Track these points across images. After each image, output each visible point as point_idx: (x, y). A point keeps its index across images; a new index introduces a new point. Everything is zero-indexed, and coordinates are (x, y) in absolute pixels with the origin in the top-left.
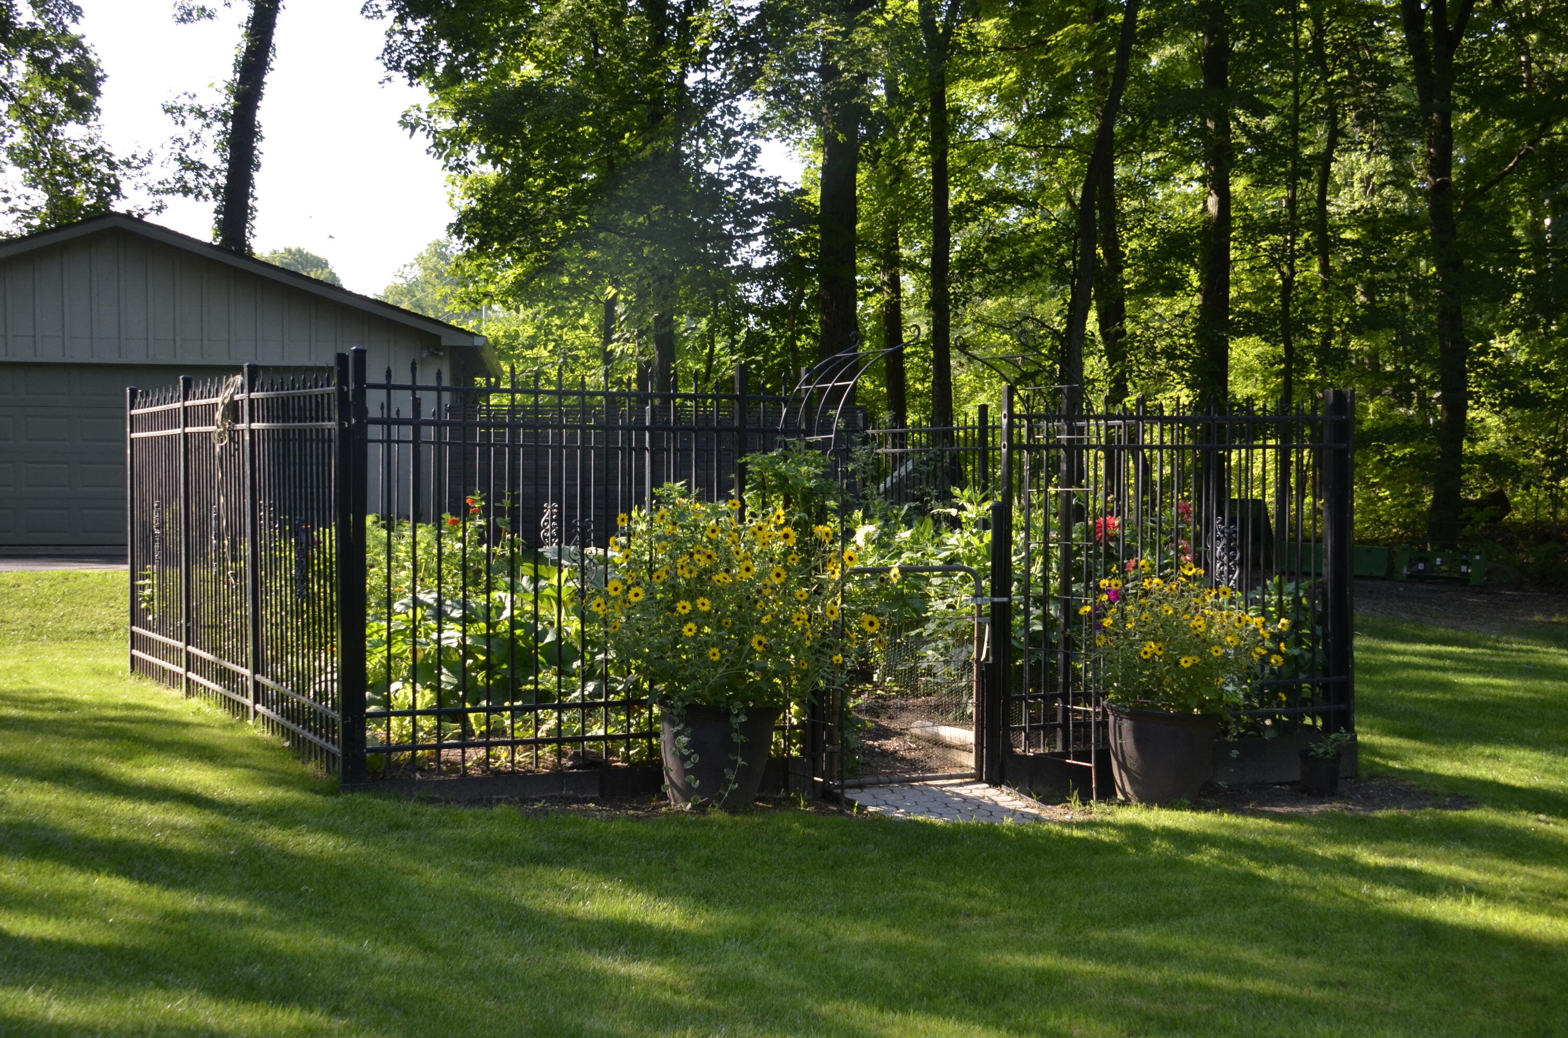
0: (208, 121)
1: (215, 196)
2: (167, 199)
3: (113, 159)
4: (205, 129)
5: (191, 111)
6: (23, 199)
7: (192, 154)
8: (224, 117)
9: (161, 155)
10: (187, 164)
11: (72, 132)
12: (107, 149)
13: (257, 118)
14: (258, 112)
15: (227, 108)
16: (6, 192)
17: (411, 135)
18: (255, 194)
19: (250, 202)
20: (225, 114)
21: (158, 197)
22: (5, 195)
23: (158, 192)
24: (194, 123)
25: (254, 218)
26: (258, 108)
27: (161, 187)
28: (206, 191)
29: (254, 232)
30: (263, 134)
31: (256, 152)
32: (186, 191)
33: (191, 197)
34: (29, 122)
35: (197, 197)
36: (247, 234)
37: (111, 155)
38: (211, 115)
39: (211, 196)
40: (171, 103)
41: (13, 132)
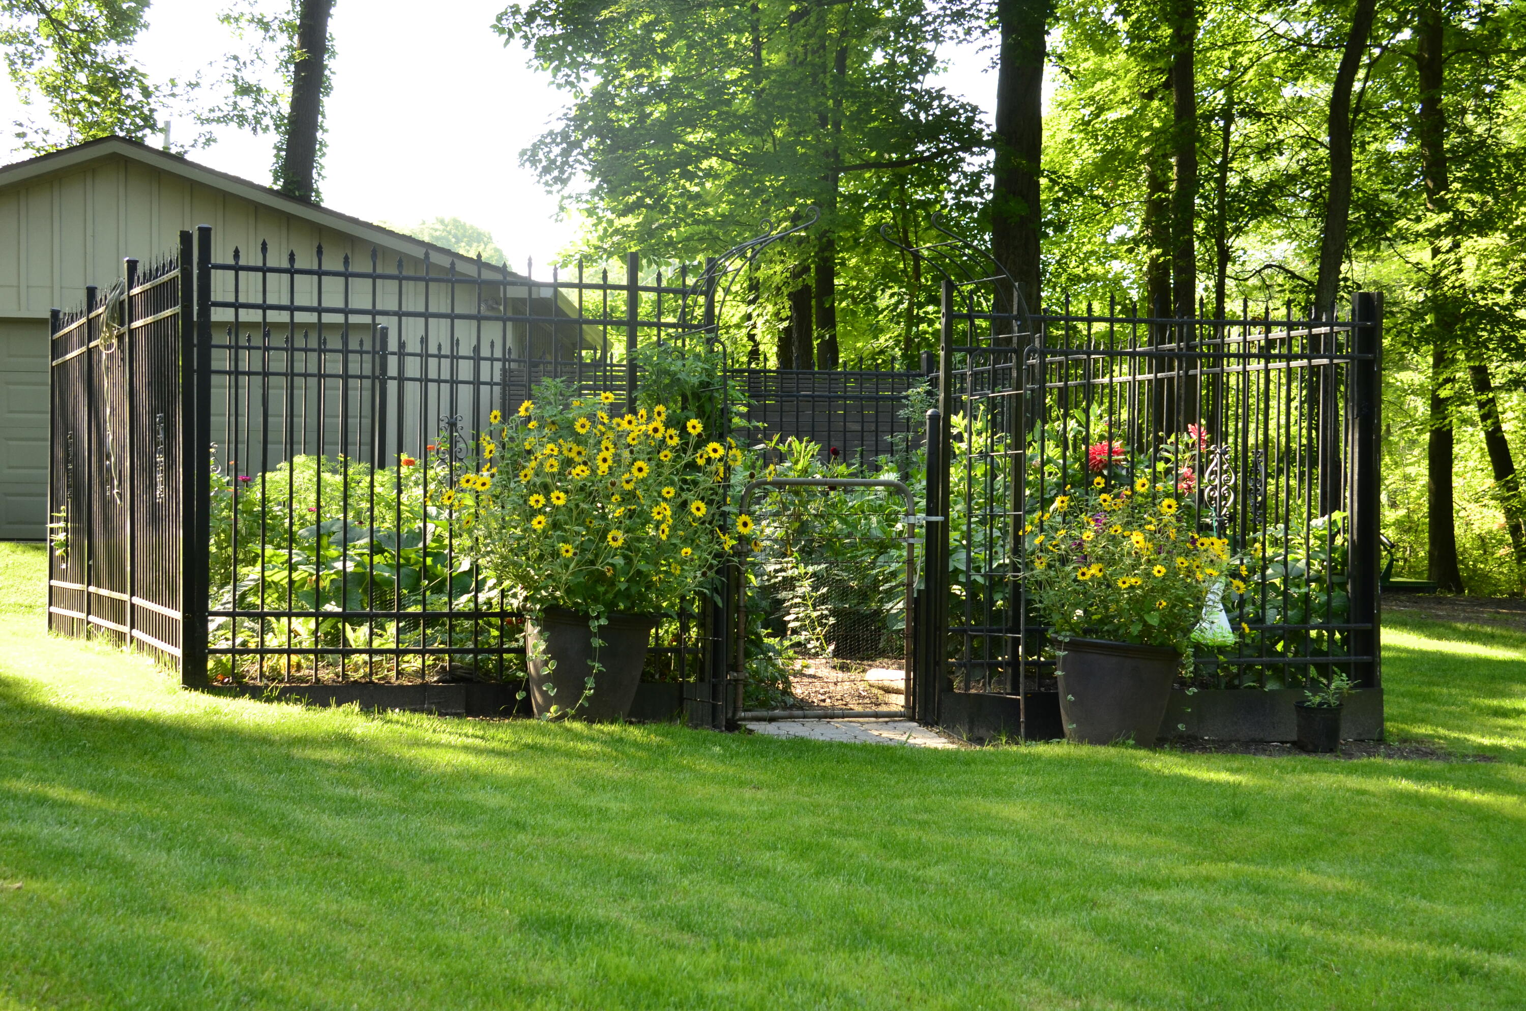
0: (271, 33)
1: (277, 127)
2: (216, 129)
3: (147, 82)
4: (268, 43)
5: (252, 21)
6: (41, 134)
7: (250, 77)
8: (288, 27)
9: (210, 76)
10: (245, 90)
11: (109, 50)
12: (141, 69)
13: (329, 29)
14: (330, 22)
15: (292, 16)
16: (21, 125)
17: (507, 42)
18: (326, 125)
19: (319, 135)
20: (290, 26)
21: (207, 127)
22: (20, 130)
23: (208, 121)
24: (255, 34)
25: (324, 155)
26: (329, 15)
27: (212, 116)
28: (267, 121)
29: (323, 173)
30: (336, 49)
31: (327, 72)
32: (242, 120)
33: (247, 128)
34: (63, 41)
35: (255, 130)
36: (315, 176)
37: (143, 75)
38: (275, 25)
39: (272, 127)
40: (226, 11)
41: (42, 52)
